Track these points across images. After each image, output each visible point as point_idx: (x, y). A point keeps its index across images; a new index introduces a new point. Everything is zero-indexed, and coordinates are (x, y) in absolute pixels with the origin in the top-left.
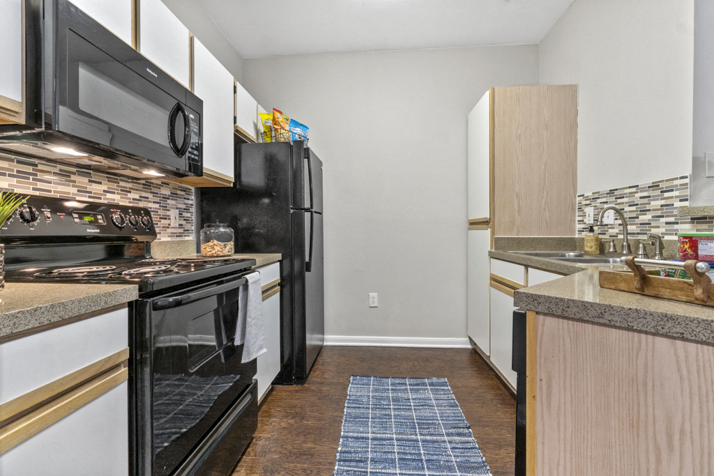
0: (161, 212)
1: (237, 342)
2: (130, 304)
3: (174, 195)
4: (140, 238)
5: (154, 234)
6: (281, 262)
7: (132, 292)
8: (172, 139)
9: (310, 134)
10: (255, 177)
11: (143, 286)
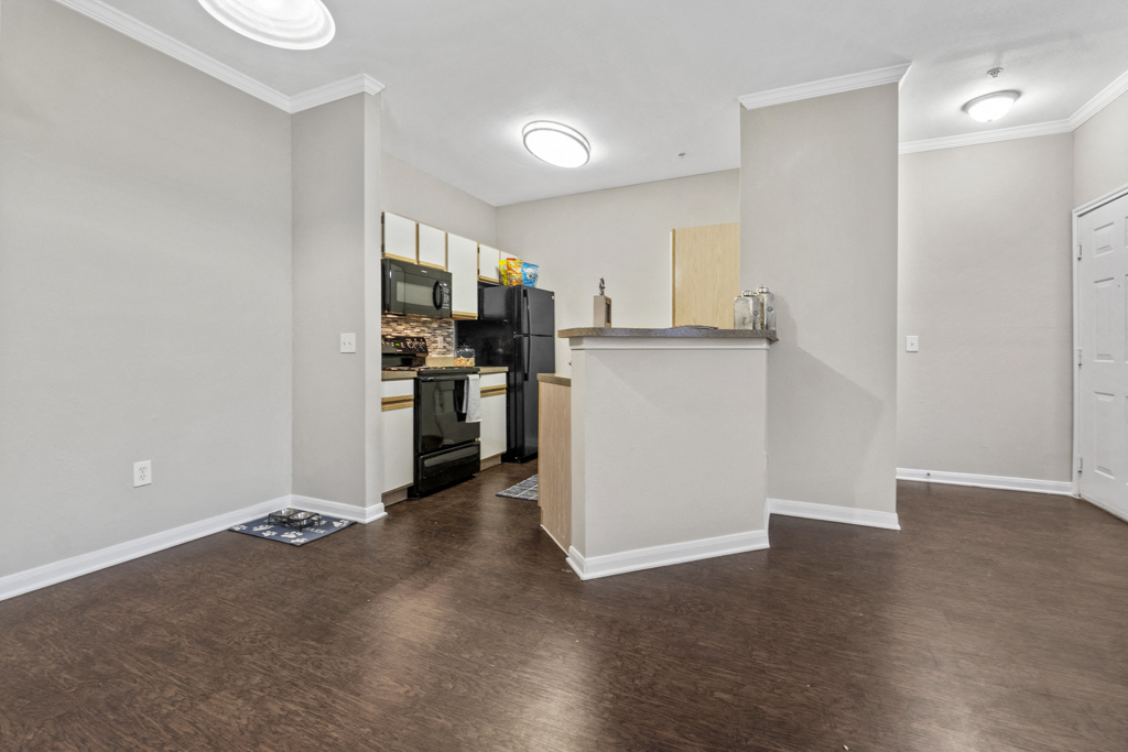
0: (432, 339)
1: (464, 411)
2: (415, 379)
3: (440, 327)
4: (421, 355)
5: (427, 352)
6: (508, 374)
7: (414, 374)
8: (435, 303)
9: (540, 272)
10: (496, 308)
11: (419, 373)
